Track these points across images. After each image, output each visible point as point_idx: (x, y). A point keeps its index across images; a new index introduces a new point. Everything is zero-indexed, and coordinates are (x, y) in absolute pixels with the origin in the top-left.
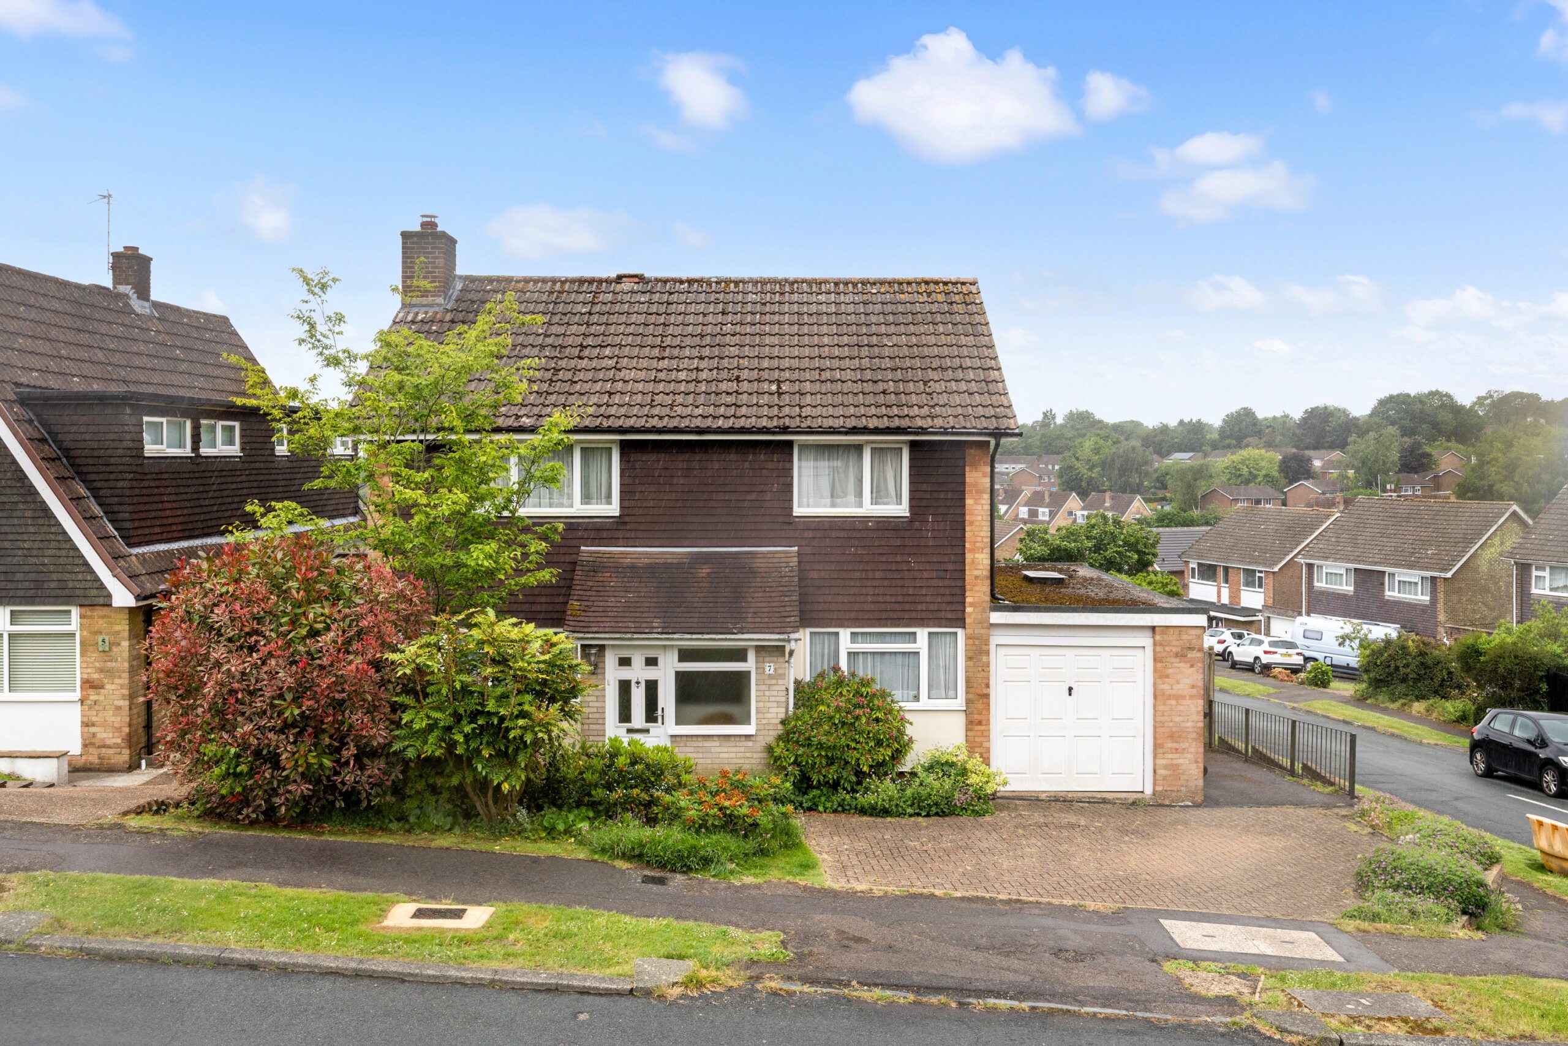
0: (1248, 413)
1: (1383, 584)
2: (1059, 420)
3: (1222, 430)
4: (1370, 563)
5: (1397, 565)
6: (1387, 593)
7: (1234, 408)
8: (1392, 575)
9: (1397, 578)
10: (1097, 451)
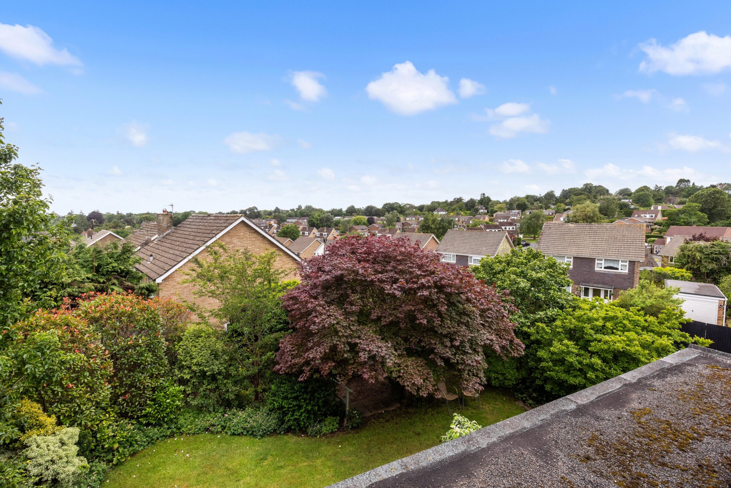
0: (353, 207)
1: (468, 260)
2: (303, 208)
3: (347, 211)
4: (463, 253)
5: (473, 254)
6: (469, 263)
7: (349, 205)
8: (472, 257)
9: (473, 258)
10: (319, 216)
